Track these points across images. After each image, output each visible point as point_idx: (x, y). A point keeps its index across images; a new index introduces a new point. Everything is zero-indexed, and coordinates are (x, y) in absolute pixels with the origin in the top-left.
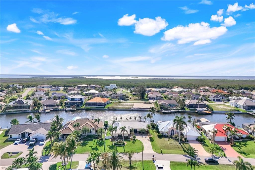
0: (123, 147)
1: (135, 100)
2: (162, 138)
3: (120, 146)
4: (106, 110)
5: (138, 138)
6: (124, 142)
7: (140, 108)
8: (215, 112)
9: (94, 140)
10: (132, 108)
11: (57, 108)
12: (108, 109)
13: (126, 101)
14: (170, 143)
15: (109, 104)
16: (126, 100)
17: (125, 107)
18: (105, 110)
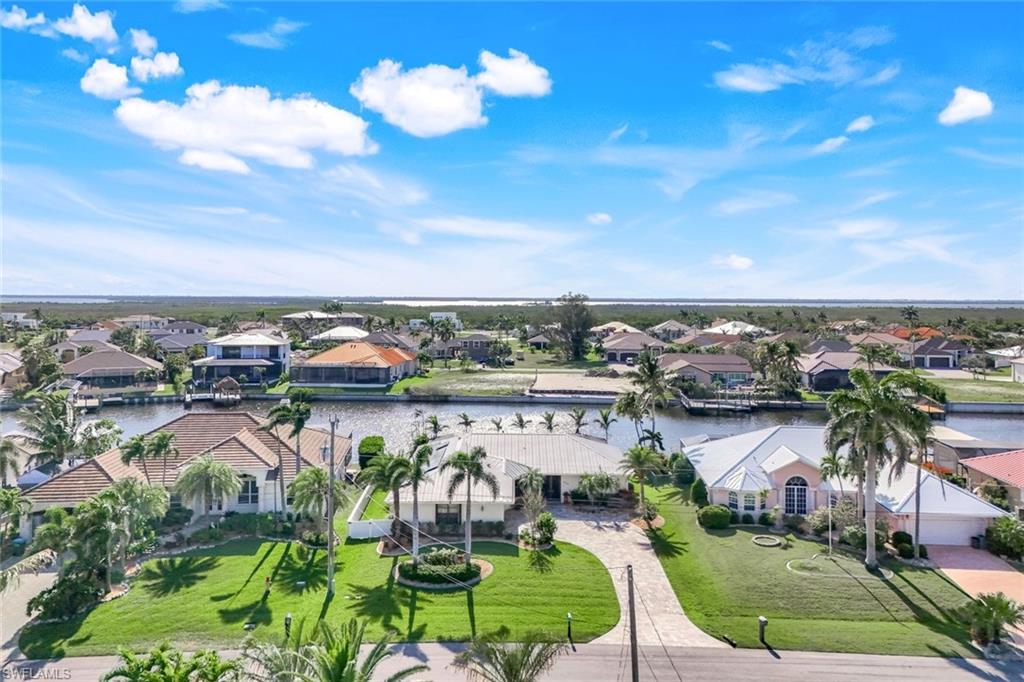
0: (462, 597)
1: (541, 365)
2: (735, 533)
3: (444, 586)
4: (395, 401)
5: (571, 531)
6: (472, 561)
7: (570, 392)
8: (956, 408)
9: (265, 547)
10: (527, 393)
11: (144, 389)
12: (406, 397)
13: (500, 369)
14: (803, 568)
15: (411, 377)
16: (499, 365)
17: (494, 387)
18: (392, 401)
